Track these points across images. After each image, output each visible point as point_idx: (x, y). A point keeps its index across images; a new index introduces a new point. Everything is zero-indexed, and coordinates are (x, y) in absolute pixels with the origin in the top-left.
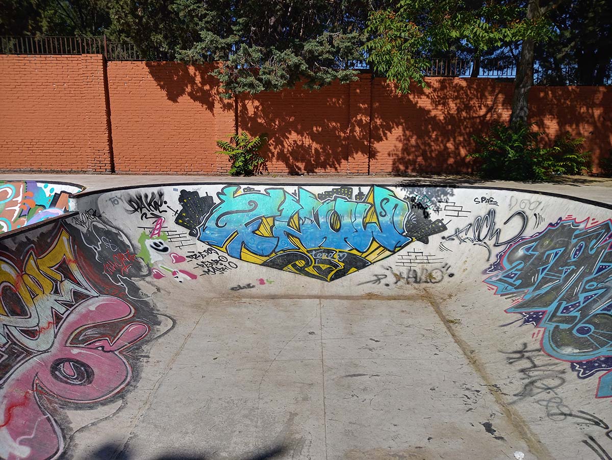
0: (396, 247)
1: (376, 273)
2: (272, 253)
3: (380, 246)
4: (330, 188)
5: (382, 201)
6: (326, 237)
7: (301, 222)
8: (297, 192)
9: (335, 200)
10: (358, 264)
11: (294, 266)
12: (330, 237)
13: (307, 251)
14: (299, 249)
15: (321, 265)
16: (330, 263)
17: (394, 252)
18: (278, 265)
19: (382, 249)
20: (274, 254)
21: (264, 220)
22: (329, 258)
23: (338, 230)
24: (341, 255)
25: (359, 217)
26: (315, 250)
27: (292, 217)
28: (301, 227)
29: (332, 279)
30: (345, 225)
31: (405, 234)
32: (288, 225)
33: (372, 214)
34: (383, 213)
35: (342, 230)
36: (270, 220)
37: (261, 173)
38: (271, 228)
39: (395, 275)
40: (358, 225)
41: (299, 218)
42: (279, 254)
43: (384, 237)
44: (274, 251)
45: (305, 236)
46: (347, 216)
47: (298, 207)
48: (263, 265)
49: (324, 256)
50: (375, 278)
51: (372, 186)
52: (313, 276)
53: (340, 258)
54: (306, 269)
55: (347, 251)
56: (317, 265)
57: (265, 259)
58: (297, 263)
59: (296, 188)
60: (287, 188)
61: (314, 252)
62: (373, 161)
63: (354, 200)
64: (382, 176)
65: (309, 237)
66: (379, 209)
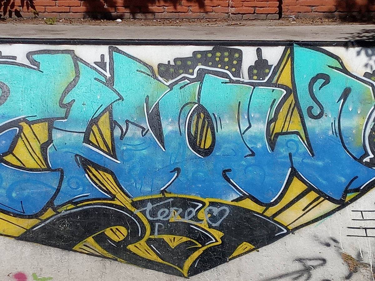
0: (347, 192)
1: (301, 255)
2: (45, 210)
3: (310, 189)
4: (187, 51)
5: (314, 80)
6: (178, 170)
7: (117, 133)
8: (107, 60)
9: (200, 78)
10: (257, 233)
11: (102, 240)
12: (189, 168)
13: (134, 204)
14: (114, 197)
15: (167, 238)
16: (188, 231)
17: (342, 204)
19: (313, 195)
20: (50, 212)
21: (27, 129)
22: (186, 220)
23: (207, 153)
24: (216, 211)
25: (258, 120)
26: (152, 201)
27: (94, 121)
28: (117, 144)
30: (226, 139)
31: (367, 159)
33: (290, 112)
34: (316, 111)
35: (217, 153)
36: (41, 130)
38: (44, 148)
39: (347, 258)
40: (255, 139)
41: (113, 124)
42: (63, 211)
43: (318, 167)
44: (50, 204)
45: (127, 167)
46: (231, 118)
47: (107, 96)
48: (21, 238)
49: (175, 216)
50: (298, 266)
51: (289, 45)
52: (148, 264)
53: (213, 219)
54: (131, 247)
55: (229, 201)
56: (156, 236)
57: (28, 223)
58: (108, 232)
59: (104, 49)
60: (82, 51)
61: (149, 206)
63: (247, 80)
66: (305, 101)
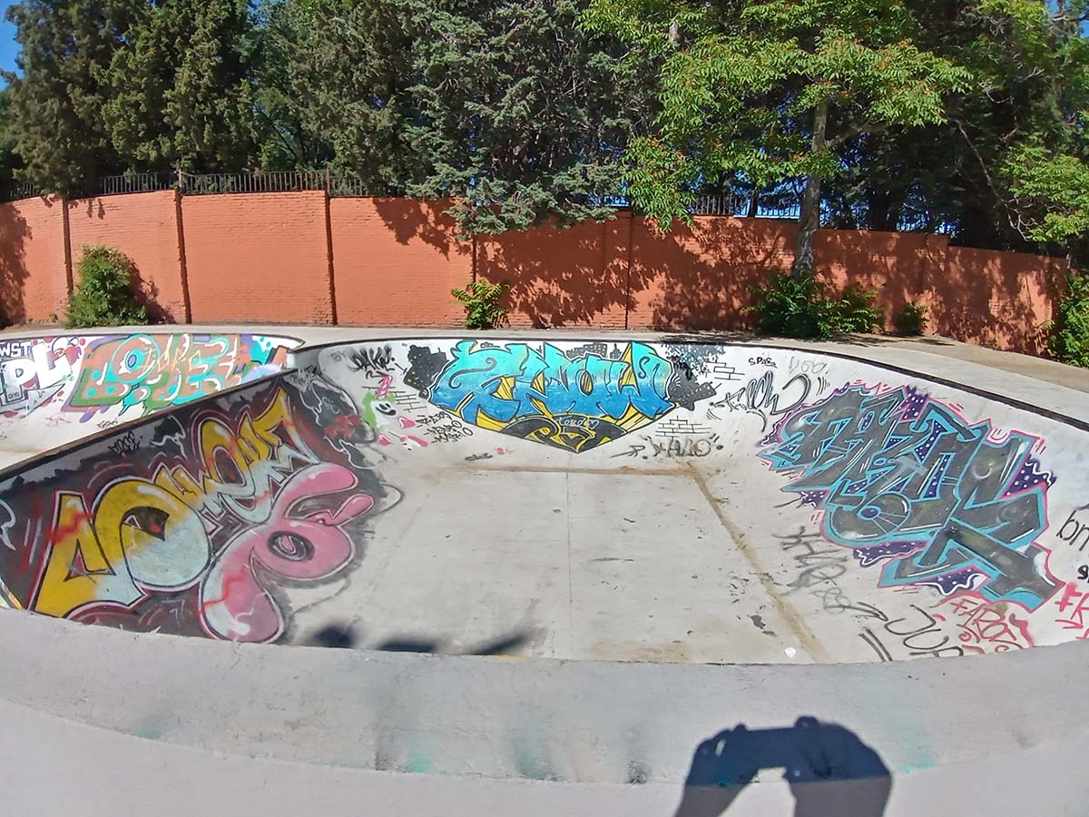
0: (656, 414)
1: (632, 444)
2: (511, 419)
3: (639, 412)
4: (580, 345)
5: (642, 359)
6: (575, 402)
7: (546, 383)
8: (542, 348)
9: (587, 358)
10: (612, 433)
11: (538, 434)
12: (580, 401)
13: (553, 417)
14: (544, 414)
15: (568, 434)
16: (579, 431)
17: (654, 420)
18: (518, 432)
19: (640, 415)
20: (514, 420)
21: (504, 381)
22: (578, 426)
23: (589, 394)
24: (593, 422)
25: (614, 379)
26: (562, 416)
27: (536, 377)
28: (546, 388)
29: (581, 450)
30: (598, 388)
31: (667, 399)
32: (532, 386)
33: (630, 375)
34: (643, 375)
35: (593, 394)
36: (511, 381)
37: (501, 326)
38: (512, 390)
39: (655, 446)
40: (612, 388)
41: (545, 379)
42: (520, 420)
43: (643, 402)
44: (514, 416)
45: (550, 399)
46: (601, 377)
47: (541, 366)
48: (503, 431)
49: (573, 424)
50: (632, 449)
51: (630, 342)
52: (559, 446)
53: (591, 426)
54: (551, 438)
55: (599, 417)
56: (563, 433)
57: (504, 425)
58: (541, 430)
59: (541, 343)
60: (530, 344)
61: (561, 419)
62: (631, 314)
63: (609, 359)
64: (642, 331)
65: (555, 401)
66: (637, 370)
